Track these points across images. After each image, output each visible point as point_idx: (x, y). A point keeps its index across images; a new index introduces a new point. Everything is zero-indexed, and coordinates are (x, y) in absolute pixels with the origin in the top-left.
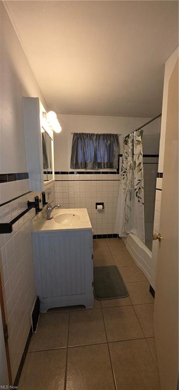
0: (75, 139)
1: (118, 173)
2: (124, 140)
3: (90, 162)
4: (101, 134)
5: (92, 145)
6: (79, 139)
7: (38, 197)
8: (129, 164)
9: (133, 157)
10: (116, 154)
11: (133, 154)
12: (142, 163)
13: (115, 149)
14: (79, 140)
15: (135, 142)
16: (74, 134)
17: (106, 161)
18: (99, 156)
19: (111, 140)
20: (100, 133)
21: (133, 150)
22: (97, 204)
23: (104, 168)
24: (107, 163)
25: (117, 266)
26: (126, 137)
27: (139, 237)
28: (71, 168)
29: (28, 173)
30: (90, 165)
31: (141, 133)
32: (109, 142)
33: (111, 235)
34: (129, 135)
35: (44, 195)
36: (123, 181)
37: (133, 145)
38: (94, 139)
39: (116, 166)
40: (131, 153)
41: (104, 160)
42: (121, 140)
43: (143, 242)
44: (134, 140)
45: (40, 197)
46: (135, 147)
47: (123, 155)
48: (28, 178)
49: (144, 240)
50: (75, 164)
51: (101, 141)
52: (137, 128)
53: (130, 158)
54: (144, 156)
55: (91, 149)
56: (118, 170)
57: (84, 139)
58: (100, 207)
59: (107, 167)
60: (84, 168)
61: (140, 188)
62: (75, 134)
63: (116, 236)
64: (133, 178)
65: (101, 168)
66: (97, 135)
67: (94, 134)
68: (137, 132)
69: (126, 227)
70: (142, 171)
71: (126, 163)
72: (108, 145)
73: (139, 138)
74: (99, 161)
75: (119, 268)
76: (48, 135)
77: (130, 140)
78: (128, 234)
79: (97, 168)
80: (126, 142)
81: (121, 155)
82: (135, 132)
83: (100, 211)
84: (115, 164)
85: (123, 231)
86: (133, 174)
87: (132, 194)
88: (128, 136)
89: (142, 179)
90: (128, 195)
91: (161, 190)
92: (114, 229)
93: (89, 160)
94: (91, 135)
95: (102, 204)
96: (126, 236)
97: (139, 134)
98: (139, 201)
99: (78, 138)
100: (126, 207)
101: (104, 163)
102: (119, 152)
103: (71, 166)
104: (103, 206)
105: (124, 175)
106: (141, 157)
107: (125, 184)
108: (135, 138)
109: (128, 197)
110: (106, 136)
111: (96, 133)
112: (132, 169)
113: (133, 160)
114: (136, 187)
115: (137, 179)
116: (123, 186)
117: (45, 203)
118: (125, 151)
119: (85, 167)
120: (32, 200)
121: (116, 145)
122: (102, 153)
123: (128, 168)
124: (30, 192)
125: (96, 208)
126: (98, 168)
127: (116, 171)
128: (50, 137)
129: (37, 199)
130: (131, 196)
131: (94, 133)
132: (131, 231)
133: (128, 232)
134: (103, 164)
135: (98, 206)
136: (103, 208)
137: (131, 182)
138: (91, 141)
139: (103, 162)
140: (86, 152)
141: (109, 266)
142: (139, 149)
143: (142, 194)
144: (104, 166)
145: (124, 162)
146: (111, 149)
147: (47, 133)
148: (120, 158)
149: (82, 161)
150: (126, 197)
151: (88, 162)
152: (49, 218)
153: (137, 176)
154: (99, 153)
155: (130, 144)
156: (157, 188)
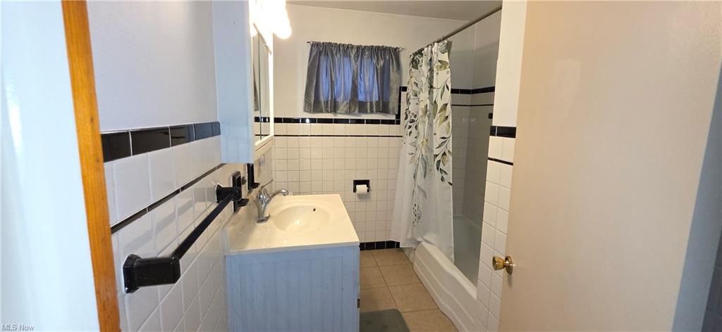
0: (314, 53)
1: (398, 123)
2: (410, 60)
3: (344, 100)
4: (365, 47)
5: (347, 67)
6: (322, 53)
7: (239, 173)
8: (422, 106)
9: (431, 92)
10: (395, 87)
11: (431, 87)
12: (449, 106)
13: (393, 75)
14: (323, 57)
15: (436, 64)
16: (312, 45)
17: (375, 98)
18: (361, 89)
19: (385, 58)
20: (364, 45)
21: (431, 79)
22: (357, 182)
23: (372, 112)
24: (378, 103)
25: (400, 310)
26: (415, 54)
27: (440, 249)
28: (305, 111)
29: (218, 122)
30: (343, 106)
31: (449, 46)
32: (382, 63)
33: (383, 242)
34: (423, 49)
35: (250, 168)
36: (409, 139)
37: (431, 70)
38: (352, 56)
39: (393, 108)
40: (428, 85)
41: (371, 98)
42: (405, 60)
43: (451, 260)
44: (435, 60)
45: (244, 174)
46: (435, 74)
47: (409, 87)
48: (219, 133)
49: (453, 256)
50: (314, 103)
51: (366, 61)
52: (440, 37)
53: (424, 96)
54: (453, 91)
55: (347, 73)
56: (398, 116)
57: (332, 55)
58: (362, 188)
59: (378, 111)
60: (331, 112)
61: (444, 154)
62: (315, 45)
63: (392, 245)
64: (431, 134)
65: (366, 112)
66: (358, 47)
67: (352, 47)
68: (441, 44)
69: (415, 230)
70: (450, 119)
71: (415, 104)
72: (379, 67)
73: (445, 57)
74: (361, 98)
75: (404, 315)
76: (264, 42)
77: (424, 61)
78: (419, 242)
79: (357, 111)
80: (415, 64)
81: (405, 89)
82: (435, 44)
83: (361, 196)
84: (393, 104)
85: (409, 236)
86: (431, 125)
87: (428, 164)
88: (420, 52)
89: (449, 135)
90: (421, 166)
91: (511, 164)
92: (390, 231)
93: (342, 98)
94: (346, 49)
95: (366, 182)
96: (414, 246)
97: (444, 47)
98: (442, 179)
99: (320, 53)
100: (417, 190)
101: (371, 103)
102: (401, 82)
103: (305, 108)
104: (368, 186)
105: (410, 127)
106: (448, 93)
107: (414, 144)
108: (434, 55)
109: (420, 172)
110: (377, 51)
111: (356, 43)
112: (429, 117)
113: (431, 98)
114: (436, 152)
115: (439, 135)
116: (410, 149)
117: (253, 185)
118: (413, 80)
119: (334, 110)
120: (227, 183)
121: (395, 69)
122: (367, 84)
123: (421, 113)
124: (222, 165)
125: (355, 190)
126: (359, 112)
127: (393, 118)
128: (267, 47)
129: (237, 181)
130: (426, 168)
131: (353, 44)
132: (424, 237)
133: (420, 239)
134: (369, 104)
135: (357, 186)
136: (368, 191)
137: (427, 140)
138: (346, 60)
139: (369, 101)
140: (337, 80)
141: (384, 311)
142: (443, 78)
143: (448, 166)
144: (371, 108)
145: (411, 101)
146: (385, 76)
147: (263, 39)
148: (403, 93)
149: (327, 98)
150: (416, 170)
151: (340, 99)
152: (262, 219)
153: (438, 129)
154: (362, 83)
155: (424, 68)
156: (489, 156)
